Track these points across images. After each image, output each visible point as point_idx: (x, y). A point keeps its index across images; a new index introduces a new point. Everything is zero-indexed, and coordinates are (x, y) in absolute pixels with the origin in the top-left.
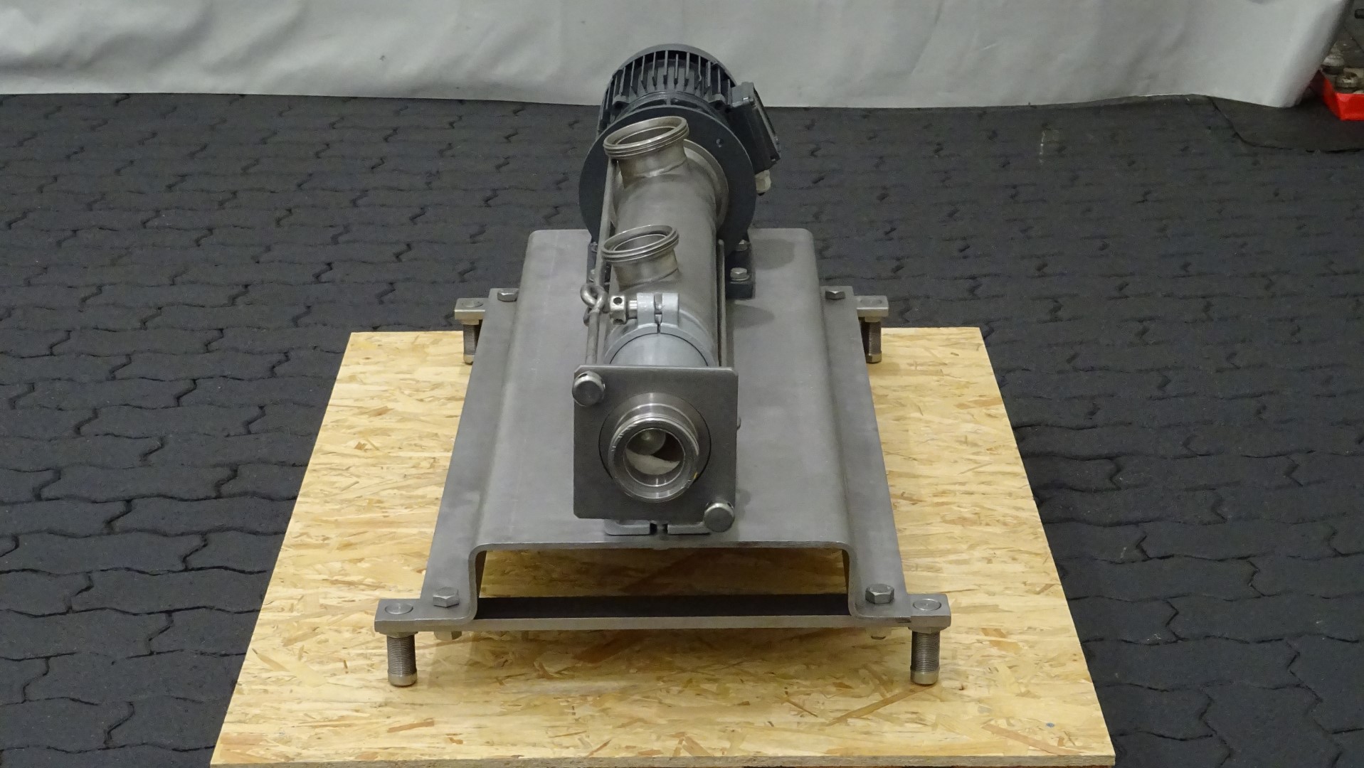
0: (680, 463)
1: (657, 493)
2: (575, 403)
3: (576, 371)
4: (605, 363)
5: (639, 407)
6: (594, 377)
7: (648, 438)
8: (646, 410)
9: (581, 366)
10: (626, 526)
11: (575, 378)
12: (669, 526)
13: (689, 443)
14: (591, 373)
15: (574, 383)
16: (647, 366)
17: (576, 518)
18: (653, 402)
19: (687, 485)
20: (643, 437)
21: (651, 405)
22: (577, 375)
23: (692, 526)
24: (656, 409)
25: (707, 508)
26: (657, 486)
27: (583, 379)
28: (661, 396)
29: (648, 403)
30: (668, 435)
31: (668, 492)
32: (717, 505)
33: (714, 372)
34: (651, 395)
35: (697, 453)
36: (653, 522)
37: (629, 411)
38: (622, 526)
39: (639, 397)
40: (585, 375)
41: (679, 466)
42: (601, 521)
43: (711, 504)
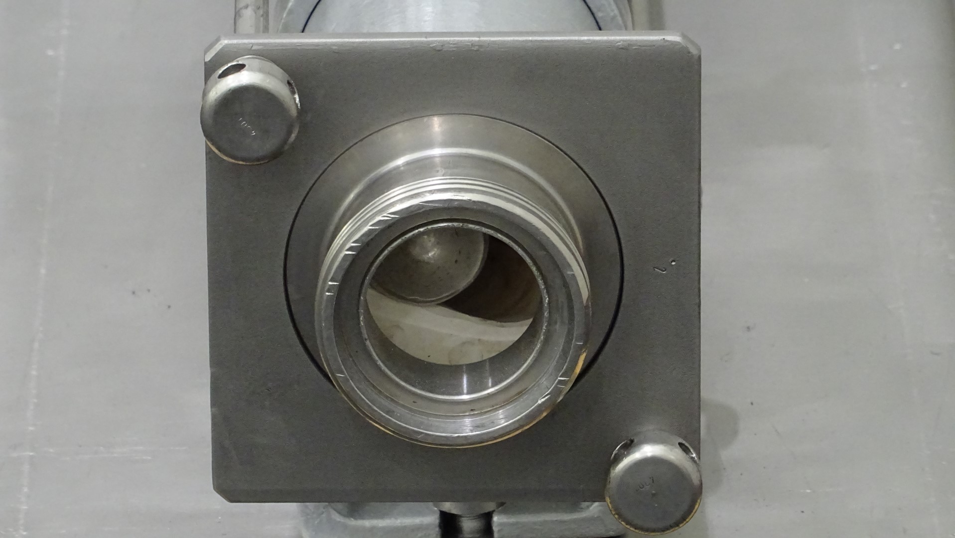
0: (532, 326)
1: (468, 421)
2: (209, 152)
3: (208, 59)
4: (286, 30)
5: (400, 161)
6: (261, 70)
7: (432, 253)
8: (422, 169)
9: (225, 42)
10: (367, 523)
11: (207, 77)
12: (496, 519)
13: (556, 263)
14: (256, 62)
15: (205, 94)
16: (421, 34)
17: (218, 502)
18: (445, 145)
19: (556, 392)
20: (416, 251)
21: (437, 152)
22: (210, 69)
23: (566, 517)
24: (453, 165)
25: (618, 459)
26: (465, 397)
27: (234, 81)
28: (469, 124)
29: (430, 145)
30: (491, 240)
31: (501, 413)
32: (647, 451)
33: (626, 48)
34: (437, 125)
35: (585, 292)
36: (449, 507)
37: (373, 175)
38: (352, 522)
39: (400, 133)
40: (240, 67)
41: (530, 335)
42: (292, 507)
43: (630, 446)
